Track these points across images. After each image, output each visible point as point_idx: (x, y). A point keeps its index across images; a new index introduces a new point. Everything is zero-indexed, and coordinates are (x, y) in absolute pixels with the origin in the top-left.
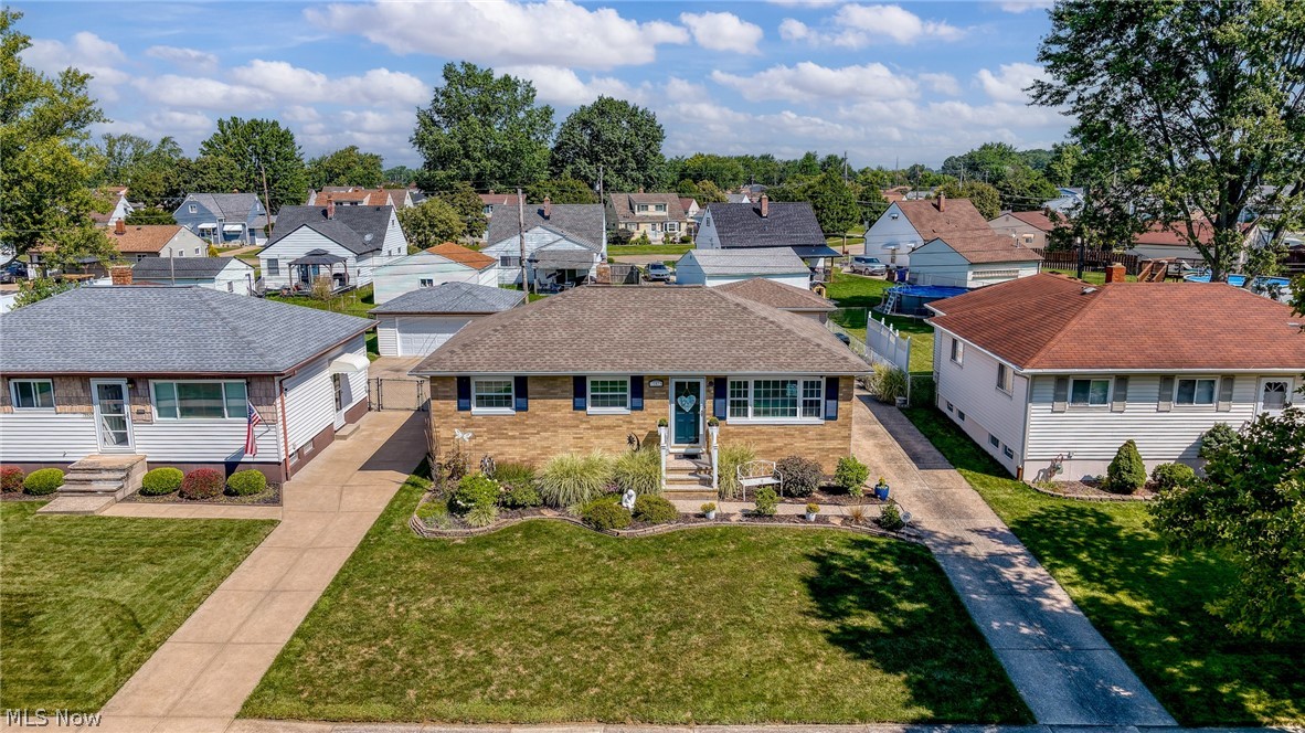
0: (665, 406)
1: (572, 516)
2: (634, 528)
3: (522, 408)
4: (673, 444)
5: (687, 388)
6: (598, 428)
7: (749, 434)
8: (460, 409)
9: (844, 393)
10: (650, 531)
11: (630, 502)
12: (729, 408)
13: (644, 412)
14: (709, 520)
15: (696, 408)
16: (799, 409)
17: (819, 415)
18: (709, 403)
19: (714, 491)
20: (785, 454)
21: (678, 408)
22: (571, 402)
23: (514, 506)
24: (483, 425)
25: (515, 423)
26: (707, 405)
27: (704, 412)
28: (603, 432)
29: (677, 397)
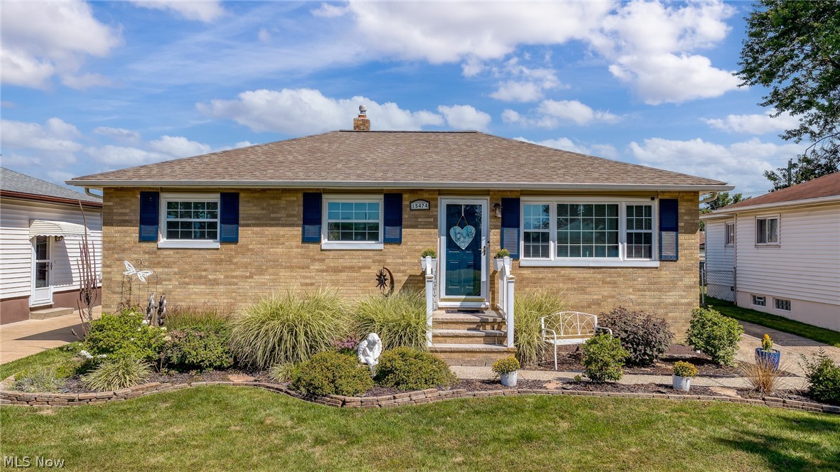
0: (432, 239)
1: (276, 382)
2: (375, 395)
3: (230, 240)
4: (443, 295)
5: (462, 216)
6: (336, 270)
7: (551, 281)
8: (143, 239)
9: (686, 222)
10: (403, 398)
11: (372, 355)
12: (522, 243)
13: (403, 247)
14: (506, 386)
15: (475, 244)
16: (622, 247)
17: (650, 256)
18: (495, 235)
19: (508, 352)
20: (608, 309)
21: (451, 244)
22: (298, 231)
23: (184, 367)
24: (175, 263)
25: (219, 262)
26: (492, 237)
27: (487, 248)
28: (344, 276)
29: (450, 225)
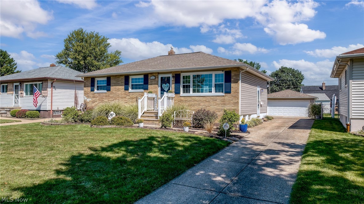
0: (156, 88)
3: (109, 90)
5: (166, 80)
6: (133, 98)
7: (190, 101)
8: (91, 91)
9: (234, 79)
12: (182, 89)
13: (148, 91)
15: (169, 89)
16: (213, 89)
17: (222, 91)
18: (173, 86)
19: (158, 121)
21: (162, 90)
22: (124, 87)
24: (97, 97)
25: (106, 96)
29: (162, 84)
